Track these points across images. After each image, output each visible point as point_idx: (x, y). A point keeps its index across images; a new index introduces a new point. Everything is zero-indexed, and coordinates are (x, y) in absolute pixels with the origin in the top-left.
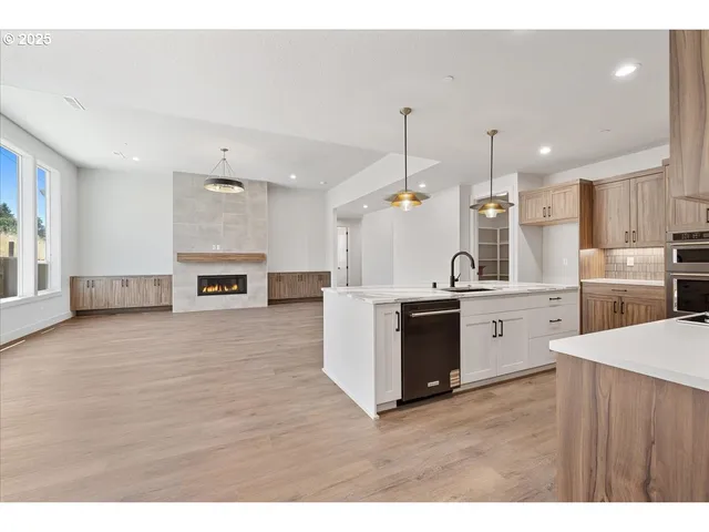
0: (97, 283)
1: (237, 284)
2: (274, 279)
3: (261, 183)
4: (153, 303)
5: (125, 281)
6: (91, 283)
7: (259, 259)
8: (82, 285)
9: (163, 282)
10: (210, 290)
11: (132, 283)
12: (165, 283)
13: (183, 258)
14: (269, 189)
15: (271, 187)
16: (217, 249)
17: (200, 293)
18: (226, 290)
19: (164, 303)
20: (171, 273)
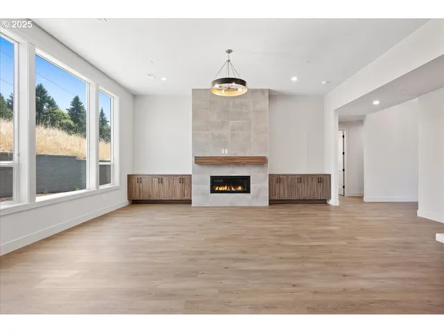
0: (143, 180)
1: (242, 184)
2: (275, 180)
3: (262, 91)
4: (178, 197)
5: (161, 179)
6: (140, 180)
7: (261, 162)
8: (135, 180)
9: (185, 180)
10: (221, 189)
11: (165, 180)
12: (187, 181)
13: (199, 161)
14: (270, 96)
15: (272, 96)
16: (225, 152)
17: (213, 191)
18: (233, 189)
19: (186, 198)
20: (191, 173)
